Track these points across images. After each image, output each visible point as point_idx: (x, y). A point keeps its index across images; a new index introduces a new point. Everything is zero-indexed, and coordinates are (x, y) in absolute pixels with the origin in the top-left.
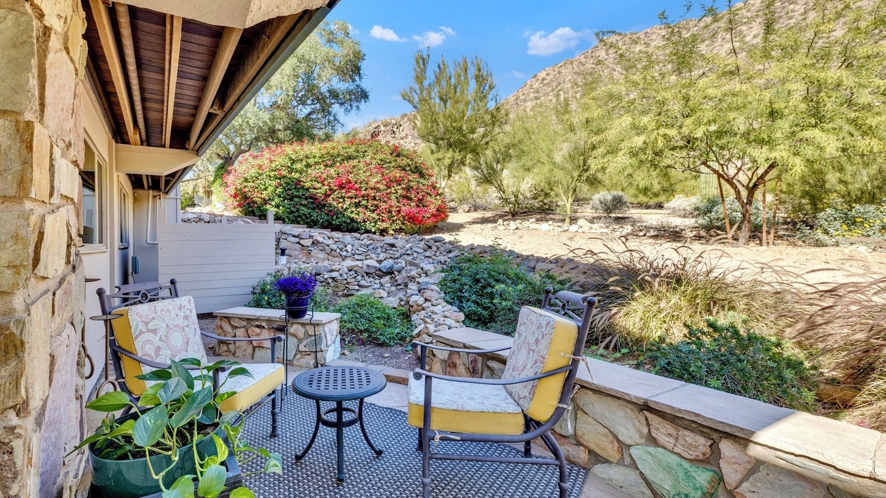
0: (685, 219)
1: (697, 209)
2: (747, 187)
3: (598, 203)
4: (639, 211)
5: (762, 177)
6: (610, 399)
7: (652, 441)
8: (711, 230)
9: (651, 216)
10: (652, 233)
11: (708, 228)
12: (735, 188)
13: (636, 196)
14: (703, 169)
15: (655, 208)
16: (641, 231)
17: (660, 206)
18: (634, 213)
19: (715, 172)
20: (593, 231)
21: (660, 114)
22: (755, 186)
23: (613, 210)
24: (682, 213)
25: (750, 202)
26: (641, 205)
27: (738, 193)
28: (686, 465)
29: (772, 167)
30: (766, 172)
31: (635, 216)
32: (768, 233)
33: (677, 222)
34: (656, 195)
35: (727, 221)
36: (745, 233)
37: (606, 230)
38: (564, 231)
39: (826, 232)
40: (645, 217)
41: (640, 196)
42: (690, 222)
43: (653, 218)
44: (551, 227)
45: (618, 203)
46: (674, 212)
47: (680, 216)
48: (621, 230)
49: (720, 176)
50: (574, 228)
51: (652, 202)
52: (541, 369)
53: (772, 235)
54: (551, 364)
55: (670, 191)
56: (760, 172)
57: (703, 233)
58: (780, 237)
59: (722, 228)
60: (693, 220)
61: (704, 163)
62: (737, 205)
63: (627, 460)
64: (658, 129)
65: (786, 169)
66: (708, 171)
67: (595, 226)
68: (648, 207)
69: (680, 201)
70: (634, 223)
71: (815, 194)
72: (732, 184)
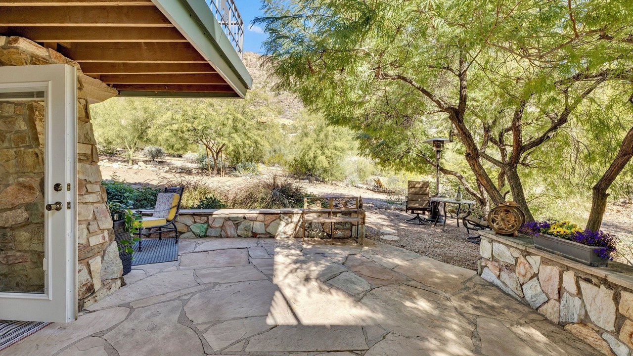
0: (192, 164)
1: (198, 159)
2: (216, 152)
3: (147, 152)
4: (169, 158)
5: (220, 149)
6: (185, 216)
7: (195, 222)
8: (204, 170)
9: (176, 162)
10: (178, 171)
11: (202, 169)
12: (212, 152)
13: (168, 149)
14: (200, 142)
15: (177, 157)
16: (174, 169)
17: (180, 156)
18: (168, 159)
19: (205, 144)
20: (148, 169)
21: (184, 115)
22: (219, 152)
23: (156, 157)
24: (191, 160)
25: (217, 159)
26: (170, 155)
27: (213, 154)
28: (202, 225)
29: (224, 145)
30: (222, 147)
31: (168, 161)
32: (223, 171)
33: (190, 165)
34: (178, 150)
35: (209, 166)
36: (215, 172)
37: (155, 169)
38: (130, 168)
39: (239, 172)
40: (173, 162)
41: (170, 149)
42: (195, 165)
43: (178, 162)
44: (121, 166)
45: (159, 153)
46: (187, 160)
47: (190, 162)
48: (163, 169)
49: (207, 146)
50: (135, 167)
51: (176, 153)
52: (170, 207)
53: (224, 173)
54: (173, 205)
55: (185, 148)
56: (220, 147)
57: (200, 171)
58: (226, 174)
59: (207, 169)
60: (196, 165)
61: (201, 140)
62: (212, 159)
63: (189, 230)
64: (183, 122)
65: (228, 147)
66: (202, 143)
67: (148, 166)
68: (174, 156)
69: (189, 155)
70: (168, 165)
71: (237, 157)
72: (211, 150)
